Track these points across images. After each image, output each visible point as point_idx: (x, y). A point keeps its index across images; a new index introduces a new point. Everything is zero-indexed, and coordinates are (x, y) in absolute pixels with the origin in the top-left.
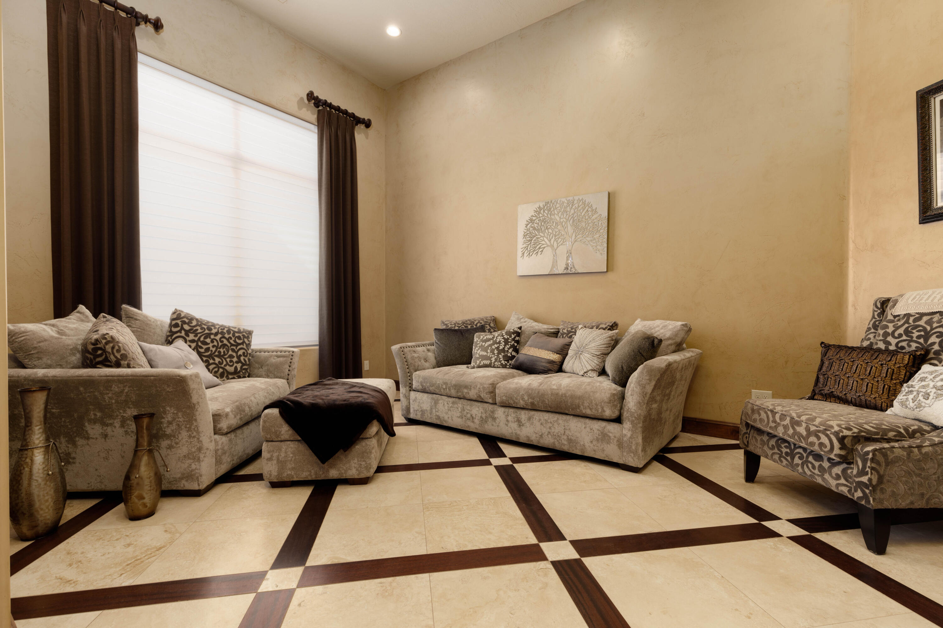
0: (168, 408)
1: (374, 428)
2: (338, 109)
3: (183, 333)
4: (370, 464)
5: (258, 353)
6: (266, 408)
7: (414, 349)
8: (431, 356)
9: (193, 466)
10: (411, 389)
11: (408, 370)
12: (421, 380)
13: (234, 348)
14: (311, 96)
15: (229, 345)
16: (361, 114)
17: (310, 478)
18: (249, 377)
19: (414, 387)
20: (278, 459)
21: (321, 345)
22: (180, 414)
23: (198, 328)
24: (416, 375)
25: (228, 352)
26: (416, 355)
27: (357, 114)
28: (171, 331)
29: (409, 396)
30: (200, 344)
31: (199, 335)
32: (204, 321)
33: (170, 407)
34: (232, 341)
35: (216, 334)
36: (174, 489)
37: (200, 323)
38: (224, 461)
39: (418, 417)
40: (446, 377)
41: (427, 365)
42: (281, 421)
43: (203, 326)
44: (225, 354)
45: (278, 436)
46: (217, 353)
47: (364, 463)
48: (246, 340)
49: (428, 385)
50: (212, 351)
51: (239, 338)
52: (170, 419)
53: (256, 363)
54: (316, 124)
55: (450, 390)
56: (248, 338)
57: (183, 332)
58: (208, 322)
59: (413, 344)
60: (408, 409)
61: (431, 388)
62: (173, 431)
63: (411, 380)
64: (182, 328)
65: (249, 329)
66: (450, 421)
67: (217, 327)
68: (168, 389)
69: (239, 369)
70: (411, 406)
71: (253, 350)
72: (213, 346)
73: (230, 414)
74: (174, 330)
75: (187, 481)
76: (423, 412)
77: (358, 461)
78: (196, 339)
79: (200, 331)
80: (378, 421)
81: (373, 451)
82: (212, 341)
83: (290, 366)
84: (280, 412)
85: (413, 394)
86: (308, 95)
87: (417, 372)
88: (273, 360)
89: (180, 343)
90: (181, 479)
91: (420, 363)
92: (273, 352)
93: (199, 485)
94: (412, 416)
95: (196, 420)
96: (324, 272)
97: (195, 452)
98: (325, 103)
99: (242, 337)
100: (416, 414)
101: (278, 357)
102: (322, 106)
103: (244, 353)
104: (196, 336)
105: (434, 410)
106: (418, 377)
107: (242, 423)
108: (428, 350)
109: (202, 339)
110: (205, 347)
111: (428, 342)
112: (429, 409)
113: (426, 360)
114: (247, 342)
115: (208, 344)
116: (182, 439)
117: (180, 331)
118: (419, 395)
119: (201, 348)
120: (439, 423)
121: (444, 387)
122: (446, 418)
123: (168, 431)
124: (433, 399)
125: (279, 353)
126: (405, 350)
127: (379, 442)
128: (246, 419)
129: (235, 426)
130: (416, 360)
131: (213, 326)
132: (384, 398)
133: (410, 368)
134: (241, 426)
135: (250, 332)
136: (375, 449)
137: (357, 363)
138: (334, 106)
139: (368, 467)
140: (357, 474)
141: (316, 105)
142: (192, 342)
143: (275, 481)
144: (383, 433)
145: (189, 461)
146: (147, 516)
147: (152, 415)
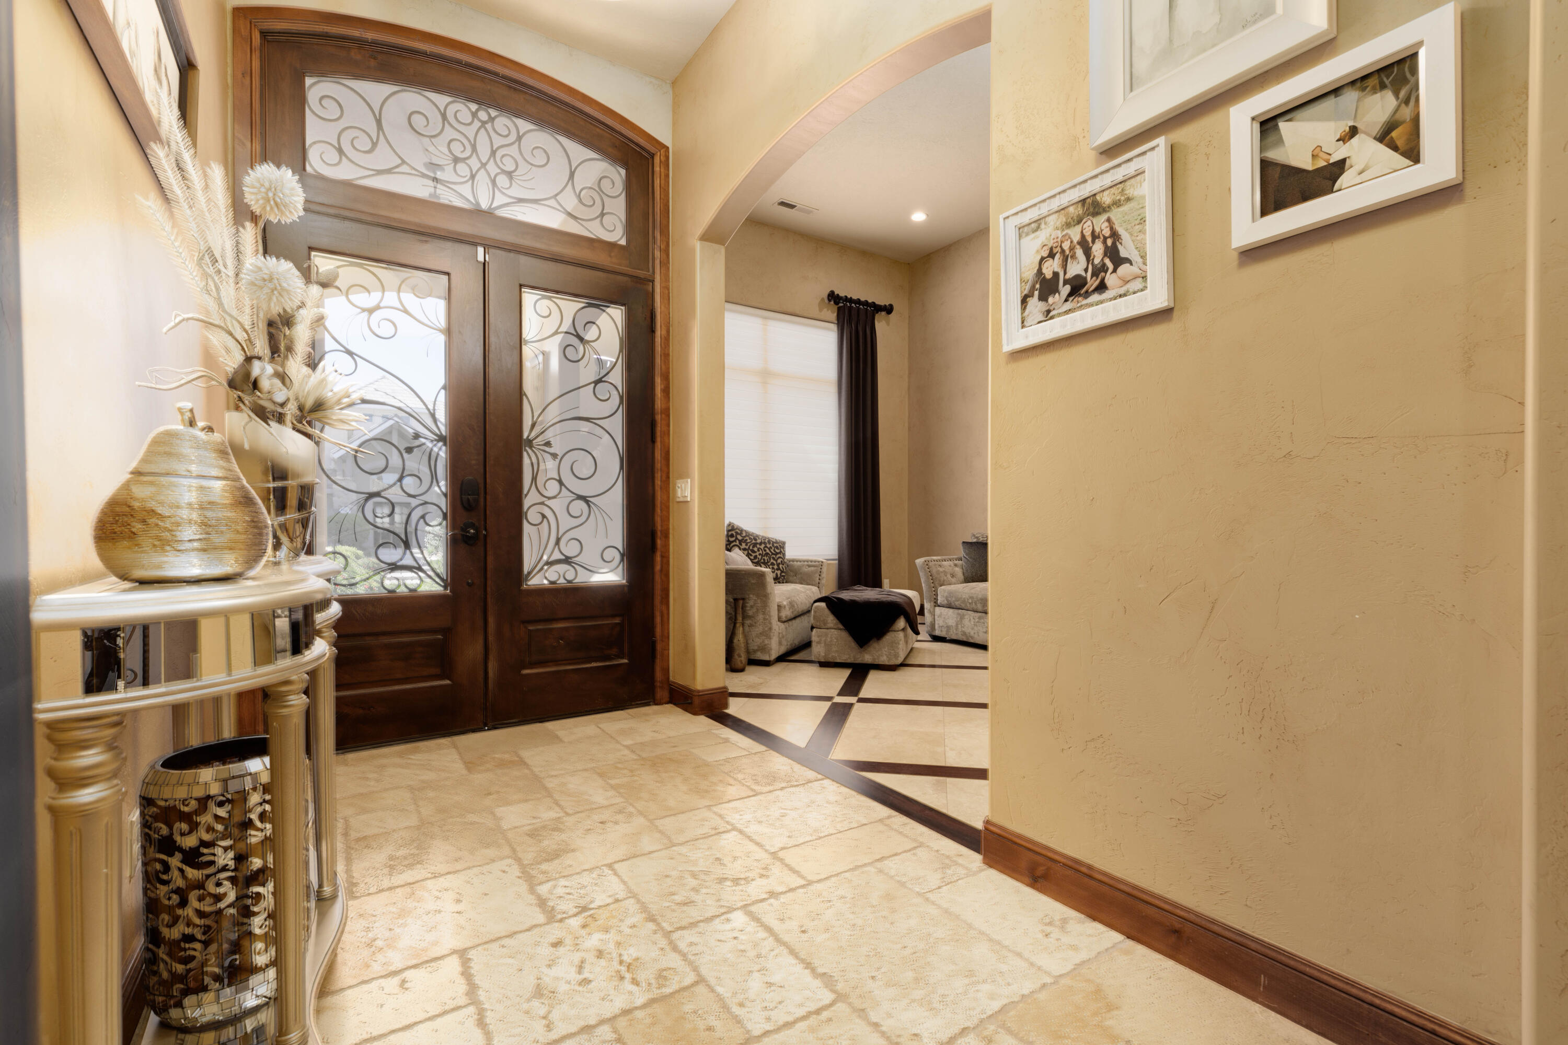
0: (751, 596)
1: (901, 623)
2: (858, 302)
3: (737, 543)
4: (897, 653)
5: (792, 563)
6: (815, 602)
7: (939, 563)
8: (959, 571)
9: (766, 642)
10: (936, 604)
11: (932, 585)
12: (946, 594)
13: (774, 556)
14: (833, 297)
15: (771, 554)
16: (881, 301)
17: (849, 661)
18: (787, 583)
19: (939, 602)
20: (825, 643)
21: (840, 559)
22: (759, 601)
23: (747, 538)
24: (941, 590)
25: (770, 560)
26: (941, 569)
27: (877, 302)
28: (728, 541)
29: (934, 611)
30: (750, 552)
31: (749, 544)
32: (750, 532)
33: (753, 595)
34: (772, 551)
35: (760, 544)
36: (753, 658)
37: (748, 534)
38: (783, 643)
39: (943, 634)
40: (973, 591)
41: (953, 580)
42: (827, 611)
43: (751, 537)
44: (768, 562)
45: (825, 624)
46: (762, 561)
47: (892, 651)
48: (782, 550)
49: (954, 600)
50: (758, 559)
51: (777, 548)
52: (752, 604)
53: (792, 570)
54: (836, 322)
55: (976, 604)
56: (783, 548)
57: (737, 541)
58: (753, 533)
59: (939, 558)
60: (933, 626)
61: (957, 603)
62: (754, 613)
63: (936, 595)
64: (737, 538)
65: (783, 539)
66: (976, 636)
67: (760, 537)
68: (753, 582)
69: (779, 576)
70: (936, 622)
71: (788, 560)
72: (760, 554)
73: (787, 606)
74: (731, 539)
75: (761, 653)
76: (948, 627)
77: (888, 649)
78: (747, 547)
79: (749, 541)
80: (905, 617)
81: (901, 643)
82: (758, 550)
83: (820, 576)
84: (827, 605)
85: (937, 609)
86: (829, 295)
87: (943, 587)
88: (806, 569)
89: (737, 550)
90: (757, 650)
91: (946, 578)
92: (804, 561)
93: (770, 656)
94: (937, 633)
95: (768, 606)
96: (843, 480)
97: (767, 631)
98: (846, 299)
99: (779, 547)
100: (941, 631)
101: (809, 566)
102: (843, 303)
103: (782, 561)
104: (746, 545)
105: (960, 626)
106: (943, 592)
107: (793, 616)
108: (956, 565)
109: (751, 548)
110: (754, 555)
111: (955, 556)
112: (954, 624)
113: (953, 575)
114: (784, 552)
115: (756, 552)
116: (759, 620)
117: (735, 541)
118: (945, 611)
119: (751, 556)
120: (965, 639)
121: (970, 601)
122: (972, 634)
124: (959, 614)
125: (810, 563)
126: (931, 564)
127: (906, 636)
128: (796, 613)
129: (789, 617)
130: (942, 575)
131: (757, 536)
132: (910, 601)
133: (936, 583)
134: (795, 618)
135: (784, 543)
136: (902, 645)
137: (876, 583)
138: (854, 300)
139: (896, 656)
140: (888, 661)
141: (836, 303)
142: (744, 549)
143: (823, 660)
144: (909, 630)
145: (764, 637)
146: (742, 670)
147: (743, 599)
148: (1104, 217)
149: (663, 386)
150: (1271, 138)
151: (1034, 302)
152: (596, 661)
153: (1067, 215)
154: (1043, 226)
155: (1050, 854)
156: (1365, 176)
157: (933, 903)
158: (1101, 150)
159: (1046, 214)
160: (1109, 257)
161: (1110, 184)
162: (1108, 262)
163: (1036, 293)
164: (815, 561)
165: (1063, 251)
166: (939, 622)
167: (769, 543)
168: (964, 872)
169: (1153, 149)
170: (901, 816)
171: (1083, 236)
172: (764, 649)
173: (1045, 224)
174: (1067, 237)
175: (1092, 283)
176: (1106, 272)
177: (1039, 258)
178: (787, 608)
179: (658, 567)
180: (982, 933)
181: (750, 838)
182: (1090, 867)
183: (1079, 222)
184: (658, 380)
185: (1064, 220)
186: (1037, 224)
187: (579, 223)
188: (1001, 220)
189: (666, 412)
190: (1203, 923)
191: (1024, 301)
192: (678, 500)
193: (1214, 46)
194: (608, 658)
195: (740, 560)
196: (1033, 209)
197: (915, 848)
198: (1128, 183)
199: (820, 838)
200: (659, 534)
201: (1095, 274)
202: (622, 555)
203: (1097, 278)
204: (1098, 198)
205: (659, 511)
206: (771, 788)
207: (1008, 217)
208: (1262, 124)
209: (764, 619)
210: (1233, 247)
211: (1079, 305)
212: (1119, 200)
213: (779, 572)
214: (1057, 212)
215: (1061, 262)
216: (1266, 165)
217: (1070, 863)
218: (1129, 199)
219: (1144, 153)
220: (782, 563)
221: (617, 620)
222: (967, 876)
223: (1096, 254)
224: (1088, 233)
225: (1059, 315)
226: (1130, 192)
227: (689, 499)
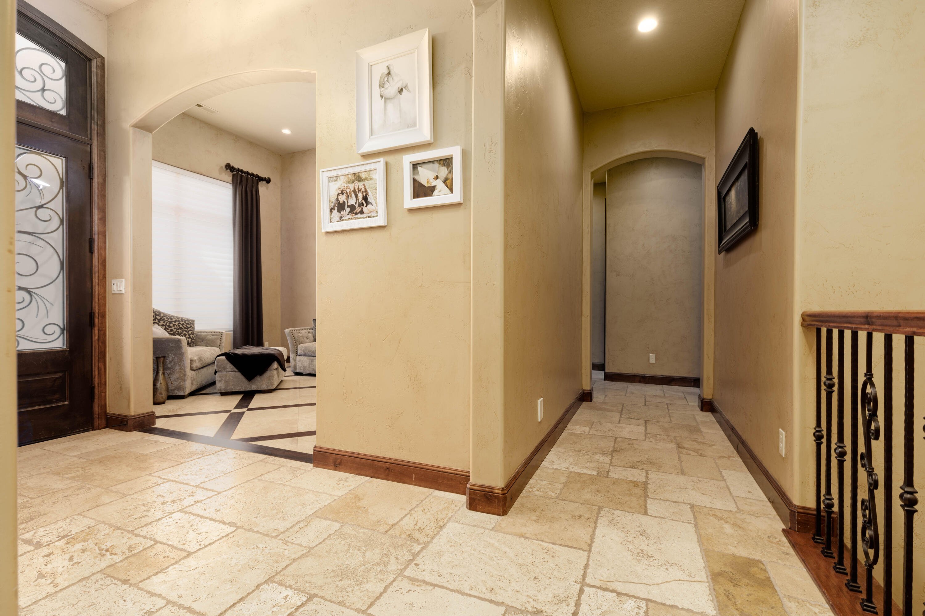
0: (170, 355)
1: (275, 365)
2: (247, 173)
4: (273, 382)
5: (199, 333)
6: (218, 356)
7: (299, 331)
8: (311, 336)
9: (182, 383)
10: (297, 355)
11: (295, 344)
12: (303, 349)
13: (186, 329)
14: (229, 167)
15: (183, 328)
16: (262, 175)
17: (241, 390)
18: (195, 346)
19: (299, 353)
20: (225, 381)
21: (234, 331)
22: (176, 358)
23: (164, 318)
25: (183, 332)
26: (300, 335)
27: (260, 175)
28: (154, 319)
29: (296, 359)
30: (167, 327)
31: (166, 322)
32: (167, 314)
33: (172, 354)
34: (184, 326)
35: (175, 321)
36: (171, 395)
37: (165, 315)
38: (194, 384)
39: (301, 371)
41: (308, 341)
42: (226, 362)
43: (167, 317)
44: (181, 333)
45: (225, 369)
46: (177, 333)
47: (270, 382)
48: (192, 325)
49: (308, 351)
50: (174, 331)
51: (188, 324)
52: (171, 360)
53: (199, 339)
54: (232, 183)
56: (193, 324)
57: (157, 320)
58: (169, 315)
59: (298, 328)
60: (295, 367)
61: (309, 353)
62: (172, 366)
63: (297, 349)
65: (193, 319)
67: (175, 317)
68: (171, 345)
69: (190, 342)
70: (297, 365)
71: (196, 332)
72: (175, 328)
73: (197, 360)
75: (178, 391)
76: (304, 367)
77: (267, 381)
78: (165, 324)
79: (166, 320)
80: (277, 362)
81: (275, 376)
82: (174, 326)
83: (220, 341)
84: (226, 358)
85: (298, 357)
86: (226, 166)
87: (301, 345)
88: (210, 337)
89: (156, 326)
90: (175, 390)
91: (303, 340)
92: (209, 332)
93: (184, 393)
94: (298, 371)
95: (183, 361)
97: (182, 376)
98: (238, 170)
99: (190, 323)
100: (300, 369)
101: (213, 335)
102: (236, 172)
103: (192, 333)
104: (164, 322)
105: (311, 366)
106: (301, 348)
107: (201, 367)
108: (309, 332)
109: (168, 324)
110: (170, 329)
111: (309, 328)
112: (308, 365)
113: (307, 338)
114: (193, 327)
115: (172, 327)
116: (176, 370)
118: (302, 358)
119: (168, 329)
120: (313, 373)
123: (169, 366)
124: (310, 359)
125: (213, 333)
126: (294, 332)
127: (278, 373)
128: (203, 365)
129: (199, 367)
130: (301, 338)
131: (173, 316)
132: (281, 353)
133: (297, 342)
134: (202, 368)
135: (193, 321)
136: (276, 377)
137: (260, 343)
138: (244, 171)
139: (272, 384)
140: (267, 388)
141: (232, 171)
142: (163, 325)
143: (223, 391)
144: (280, 369)
145: (179, 381)
146: (163, 403)
147: (164, 357)
148: (362, 183)
149: (99, 216)
150: (416, 171)
151: (335, 212)
152: (39, 405)
153: (348, 178)
154: (338, 180)
155: (342, 453)
156: (441, 193)
157: (287, 485)
158: (362, 155)
159: (340, 175)
160: (364, 200)
161: (364, 170)
162: (364, 202)
163: (336, 208)
164: (217, 332)
165: (347, 193)
166: (299, 365)
167: (182, 321)
168: (304, 471)
169: (379, 162)
170: (272, 457)
171: (354, 189)
172: (179, 388)
173: (340, 179)
174: (348, 187)
175: (358, 209)
176: (363, 206)
177: (337, 193)
178: (197, 361)
179: (95, 338)
180: (309, 490)
181: (181, 483)
182: (358, 454)
183: (353, 182)
184: (96, 212)
185: (347, 180)
186: (336, 178)
187: (21, 92)
188: (321, 172)
189: (104, 234)
190: (396, 462)
191: (331, 210)
192: (113, 292)
193: (399, 130)
194: (51, 402)
195: (160, 332)
196: (334, 171)
197: (279, 468)
198: (371, 172)
199: (225, 474)
200: (97, 315)
201: (359, 206)
202: (63, 330)
203: (360, 207)
204: (360, 174)
205: (97, 300)
206: (192, 459)
207: (323, 172)
208: (413, 165)
209: (180, 369)
210: (405, 208)
211: (353, 217)
212: (368, 178)
213: (190, 340)
214: (344, 175)
215: (346, 197)
216: (414, 180)
217: (350, 454)
218: (371, 179)
219: (376, 162)
220: (192, 334)
221: (59, 375)
222: (305, 472)
223: (359, 197)
224: (356, 188)
225: (346, 220)
226: (372, 176)
227: (124, 293)
